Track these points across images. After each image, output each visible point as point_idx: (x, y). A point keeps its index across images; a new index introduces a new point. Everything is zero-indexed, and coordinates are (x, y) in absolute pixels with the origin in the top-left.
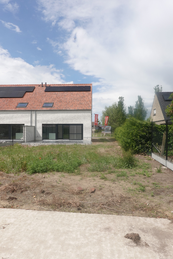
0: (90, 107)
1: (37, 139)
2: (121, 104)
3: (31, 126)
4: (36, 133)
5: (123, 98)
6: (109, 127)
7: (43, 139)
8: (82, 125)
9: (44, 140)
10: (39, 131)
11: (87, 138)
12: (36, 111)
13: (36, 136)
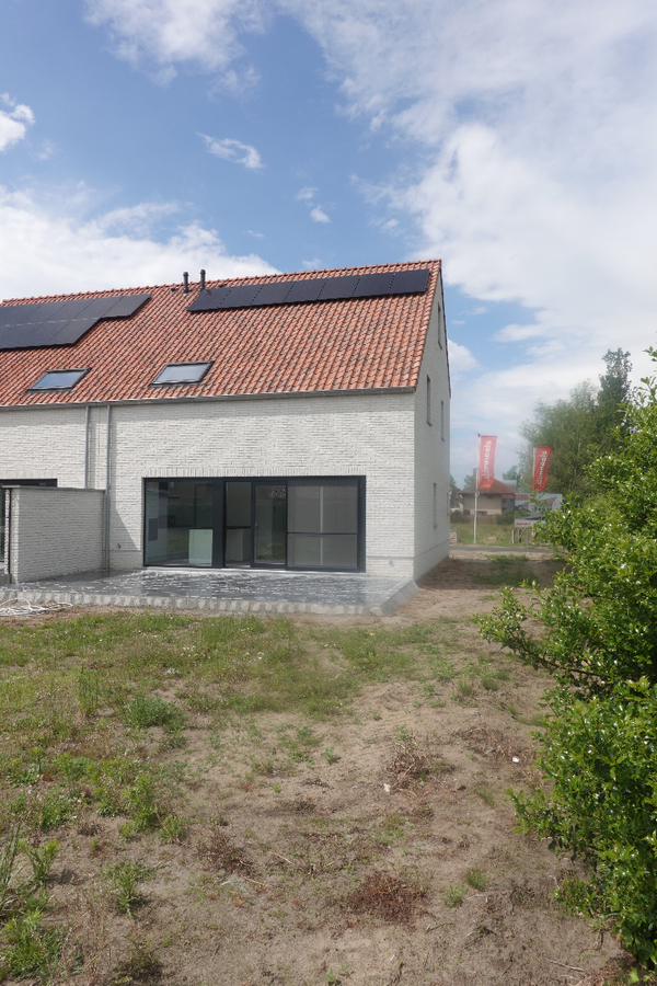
0: (406, 376)
1: (117, 560)
2: (615, 387)
3: (88, 490)
4: (113, 532)
5: (628, 354)
6: (553, 499)
7: (146, 565)
8: (359, 481)
9: (149, 570)
10: (124, 520)
11: (391, 560)
12: (113, 406)
13: (113, 546)
